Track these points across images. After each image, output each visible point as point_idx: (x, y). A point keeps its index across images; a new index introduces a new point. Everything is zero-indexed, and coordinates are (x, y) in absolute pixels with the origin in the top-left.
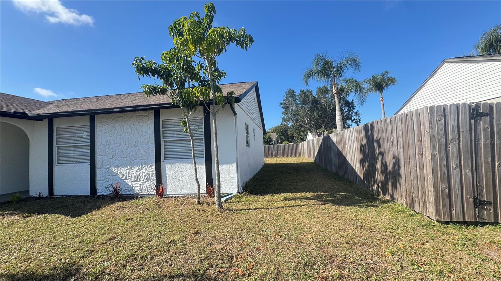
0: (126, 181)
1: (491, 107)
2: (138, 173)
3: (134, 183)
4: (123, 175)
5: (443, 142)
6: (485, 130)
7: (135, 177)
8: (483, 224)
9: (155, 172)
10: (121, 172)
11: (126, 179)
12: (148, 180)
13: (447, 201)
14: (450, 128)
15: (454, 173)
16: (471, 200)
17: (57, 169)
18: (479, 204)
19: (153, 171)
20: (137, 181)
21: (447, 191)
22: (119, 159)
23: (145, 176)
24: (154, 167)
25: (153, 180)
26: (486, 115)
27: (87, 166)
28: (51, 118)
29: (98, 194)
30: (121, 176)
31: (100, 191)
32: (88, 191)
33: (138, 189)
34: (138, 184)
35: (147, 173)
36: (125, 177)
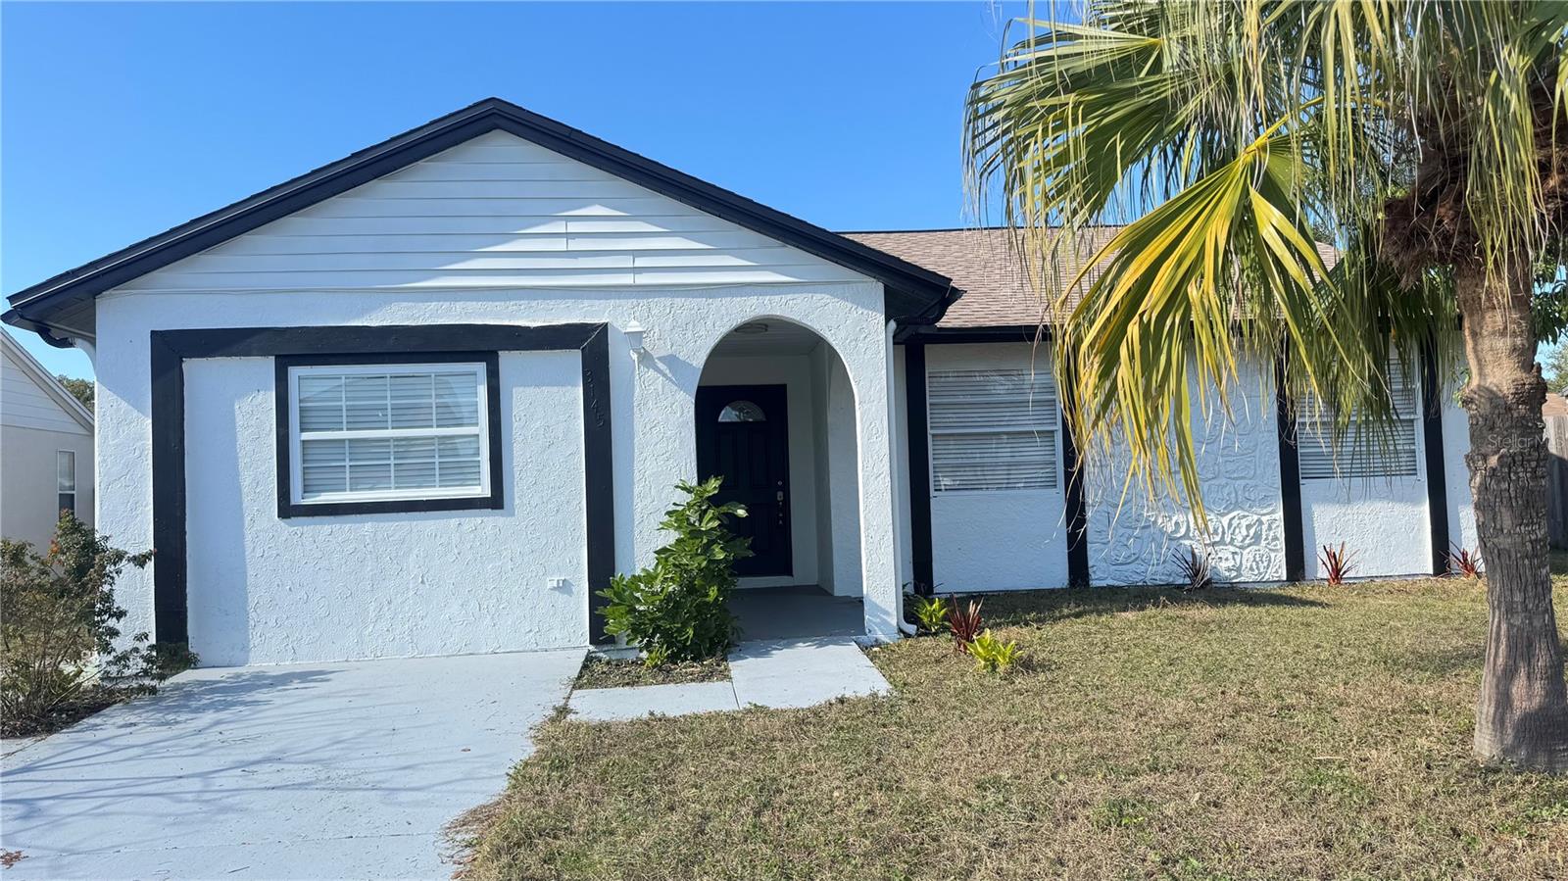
0: (1187, 542)
2: (1225, 520)
3: (1213, 549)
4: (1178, 525)
7: (1215, 532)
9: (1280, 517)
10: (1170, 515)
11: (1186, 536)
12: (1258, 539)
17: (938, 505)
19: (1275, 512)
20: (1221, 543)
23: (1249, 527)
24: (1275, 501)
25: (1275, 538)
27: (1057, 496)
28: (919, 344)
29: (1094, 583)
31: (1099, 574)
32: (1058, 575)
33: (1230, 563)
34: (1225, 552)
35: (1256, 517)
36: (1183, 531)
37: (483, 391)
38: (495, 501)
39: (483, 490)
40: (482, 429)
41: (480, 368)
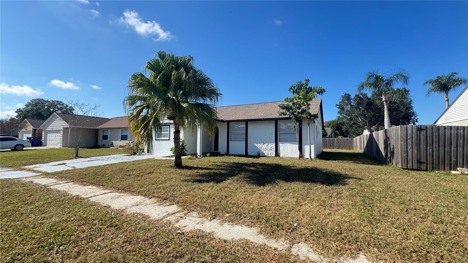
0: (261, 150)
1: (426, 127)
2: (267, 147)
3: (265, 151)
4: (260, 147)
5: (406, 139)
6: (423, 135)
7: (265, 149)
8: (421, 170)
9: (275, 147)
10: (259, 146)
11: (261, 149)
12: (271, 150)
13: (406, 161)
14: (409, 134)
15: (410, 151)
16: (416, 161)
17: (230, 143)
18: (419, 162)
19: (274, 146)
20: (266, 150)
21: (406, 157)
22: (258, 140)
23: (270, 148)
24: (274, 144)
25: (274, 150)
26: (424, 130)
27: (244, 142)
28: (228, 122)
29: (249, 155)
30: (259, 148)
31: (249, 153)
32: (244, 153)
33: (267, 153)
34: (267, 151)
35: (271, 147)
36: (260, 148)
37: (169, 128)
38: (169, 140)
39: (168, 139)
40: (168, 133)
41: (168, 126)
